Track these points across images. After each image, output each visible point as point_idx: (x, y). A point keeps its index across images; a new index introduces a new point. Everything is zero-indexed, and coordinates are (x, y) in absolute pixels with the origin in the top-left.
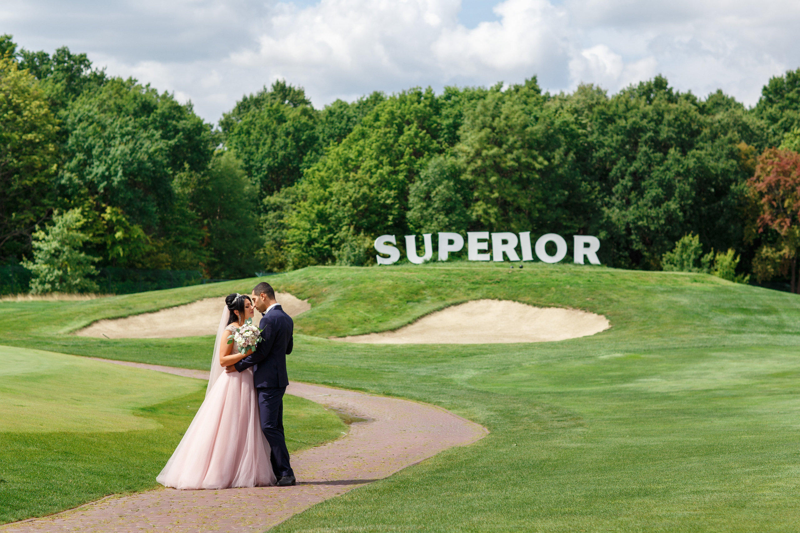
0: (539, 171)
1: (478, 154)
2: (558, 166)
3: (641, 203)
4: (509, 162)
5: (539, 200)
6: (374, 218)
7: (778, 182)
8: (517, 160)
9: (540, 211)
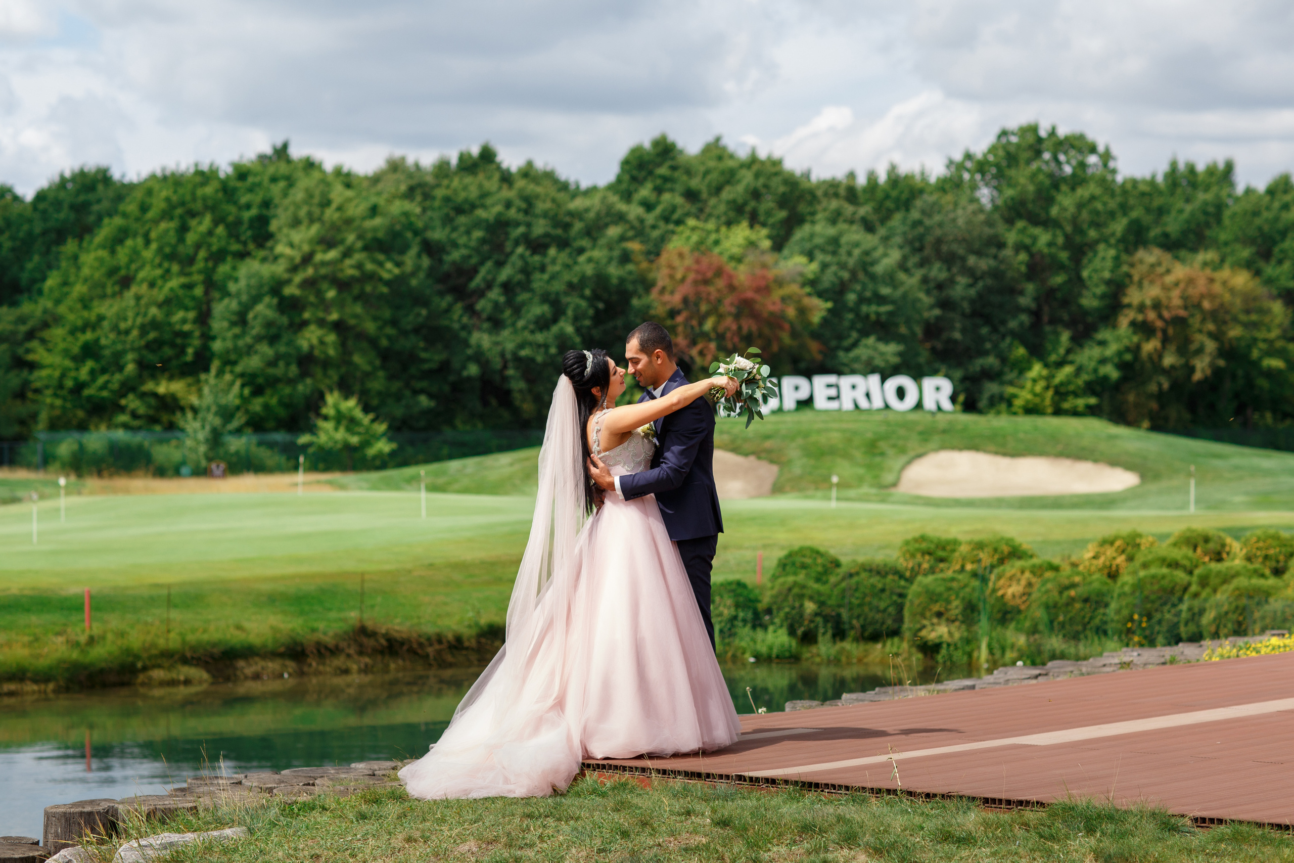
0: (388, 283)
1: (307, 259)
2: (413, 274)
3: (521, 323)
4: (349, 270)
5: (386, 323)
6: (168, 351)
7: (698, 294)
8: (359, 266)
9: (389, 338)
